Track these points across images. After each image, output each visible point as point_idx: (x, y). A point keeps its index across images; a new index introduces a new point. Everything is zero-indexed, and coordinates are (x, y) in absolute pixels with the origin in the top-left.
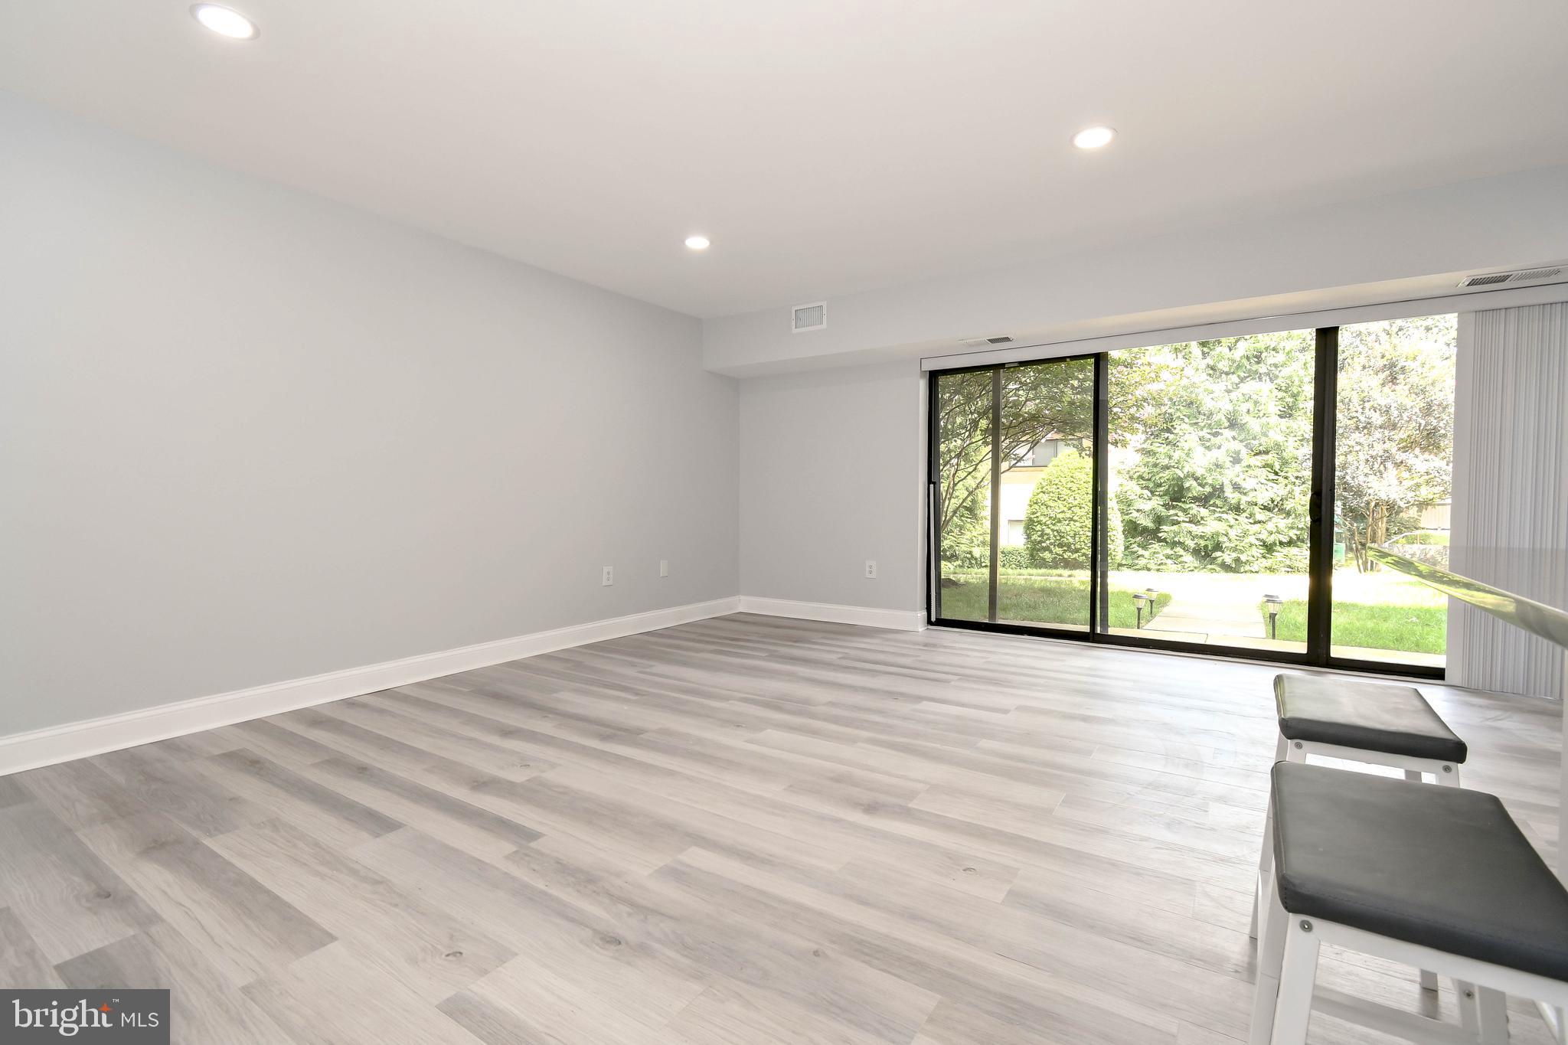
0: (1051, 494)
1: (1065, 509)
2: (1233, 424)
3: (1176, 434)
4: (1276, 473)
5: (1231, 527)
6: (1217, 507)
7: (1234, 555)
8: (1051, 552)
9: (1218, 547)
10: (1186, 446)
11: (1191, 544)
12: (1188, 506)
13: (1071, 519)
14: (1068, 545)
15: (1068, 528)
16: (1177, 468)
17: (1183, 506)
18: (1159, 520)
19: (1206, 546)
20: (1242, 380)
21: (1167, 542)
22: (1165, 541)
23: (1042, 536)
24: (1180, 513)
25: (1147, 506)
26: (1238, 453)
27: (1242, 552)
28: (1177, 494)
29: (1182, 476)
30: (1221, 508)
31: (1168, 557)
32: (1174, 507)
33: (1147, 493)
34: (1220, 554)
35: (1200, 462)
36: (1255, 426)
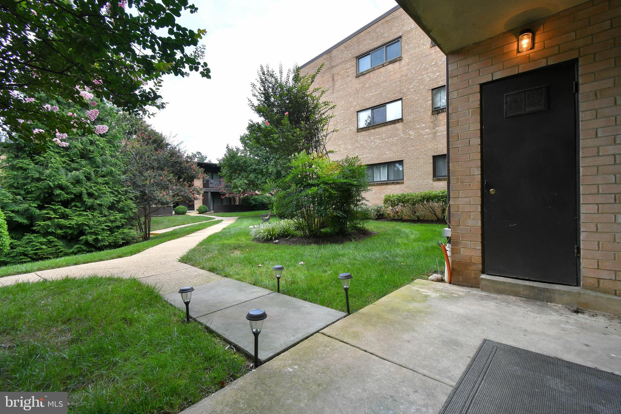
2: (86, 157)
5: (89, 219)
6: (78, 207)
7: (94, 236)
10: (53, 165)
11: (61, 232)
12: (57, 207)
16: (49, 180)
17: (53, 207)
19: (72, 232)
21: (40, 233)
22: (38, 232)
24: (51, 212)
26: (89, 174)
27: (99, 234)
28: (47, 198)
29: (52, 186)
30: (80, 208)
31: (43, 243)
33: (19, 198)
34: (84, 237)
35: (64, 179)
36: (99, 160)
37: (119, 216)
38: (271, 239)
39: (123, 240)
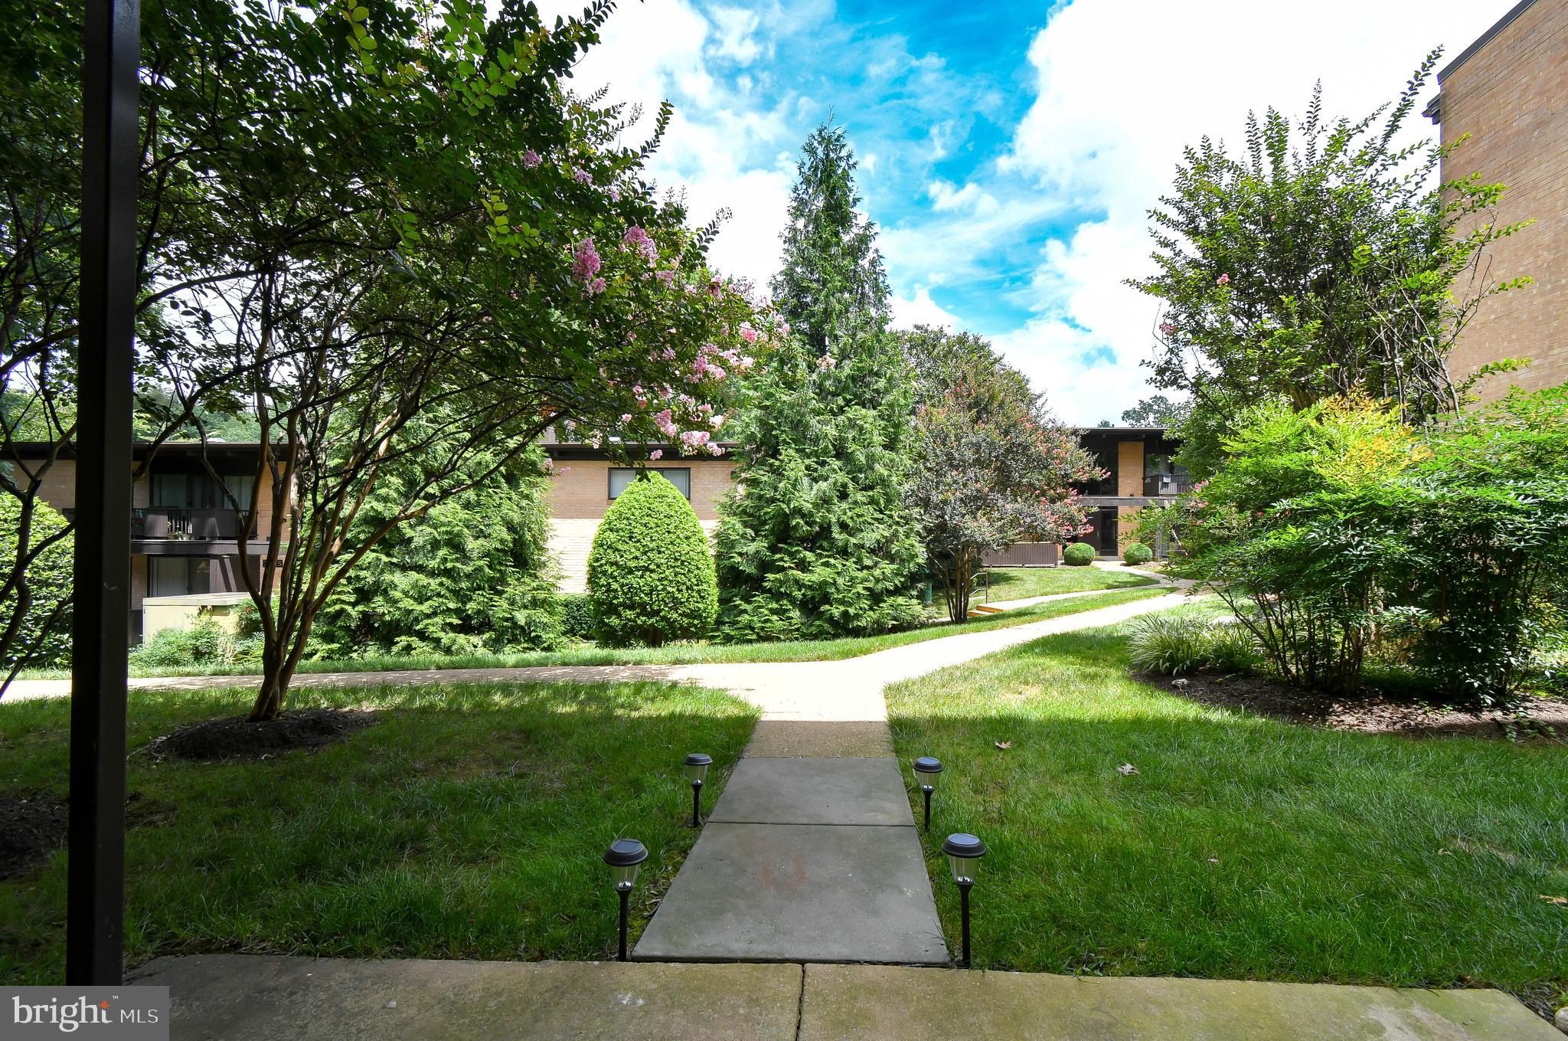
0: (622, 533)
1: (638, 554)
2: (841, 453)
3: (782, 461)
4: (881, 512)
5: (838, 573)
6: (824, 550)
7: (842, 608)
8: (619, 616)
9: (826, 599)
10: (792, 474)
11: (798, 594)
12: (793, 549)
13: (647, 569)
14: (643, 605)
15: (642, 582)
16: (783, 502)
17: (789, 549)
18: (765, 566)
19: (813, 597)
20: (848, 403)
21: (771, 594)
22: (768, 593)
23: (608, 591)
24: (786, 559)
25: (751, 548)
26: (845, 486)
27: (850, 605)
28: (782, 533)
29: (788, 513)
30: (828, 552)
31: (773, 612)
32: (780, 551)
33: (749, 531)
34: (827, 607)
35: (806, 497)
36: (861, 458)
37: (888, 568)
38: (1169, 673)
39: (895, 619)
